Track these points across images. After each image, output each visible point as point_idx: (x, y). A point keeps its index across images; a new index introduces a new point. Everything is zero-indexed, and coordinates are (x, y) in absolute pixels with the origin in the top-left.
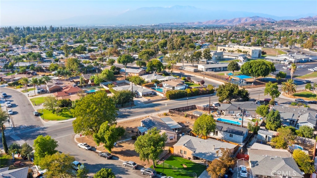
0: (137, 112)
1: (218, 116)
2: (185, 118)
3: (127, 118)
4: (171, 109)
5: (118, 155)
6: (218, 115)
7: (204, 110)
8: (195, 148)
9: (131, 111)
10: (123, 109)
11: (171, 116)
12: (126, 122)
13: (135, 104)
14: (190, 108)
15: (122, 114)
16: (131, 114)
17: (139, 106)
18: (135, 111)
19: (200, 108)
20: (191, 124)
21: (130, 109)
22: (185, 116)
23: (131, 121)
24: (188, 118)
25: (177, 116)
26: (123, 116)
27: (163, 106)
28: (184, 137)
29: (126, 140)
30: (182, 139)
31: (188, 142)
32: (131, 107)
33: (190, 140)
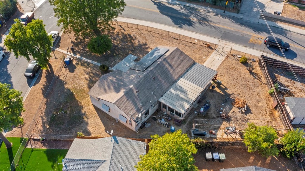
0: (212, 26)
5: (43, 80)
10: (209, 9)
12: (161, 34)
15: (189, 16)
16: (197, 25)
18: (215, 23)
20: (244, 122)
21: (217, 15)
22: (269, 92)
25: (258, 79)
26: (180, 21)
28: (112, 141)
29: (98, 63)
30: (104, 143)
31: (88, 161)
32: (224, 13)
33: (103, 162)
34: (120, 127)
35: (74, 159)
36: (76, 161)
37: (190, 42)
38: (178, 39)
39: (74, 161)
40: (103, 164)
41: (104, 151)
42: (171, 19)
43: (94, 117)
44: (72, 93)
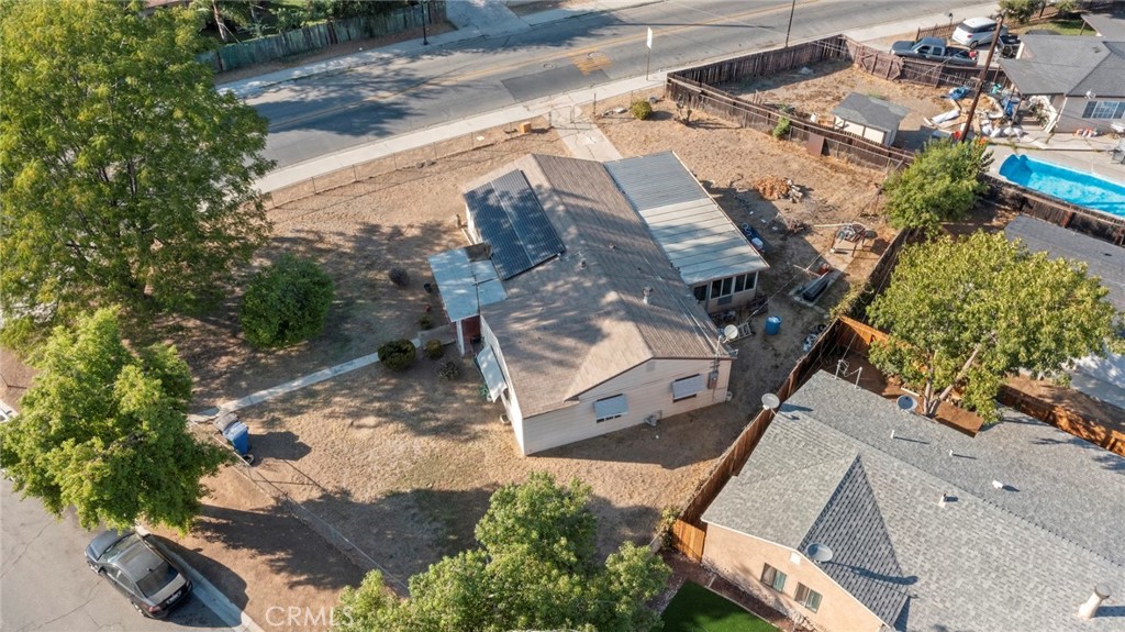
0: (455, 87)
1: (1001, 135)
2: (772, 144)
3: (382, 134)
4: (684, 74)
5: (242, 563)
6: (1003, 122)
7: (903, 76)
8: (906, 571)
9: (420, 75)
10: (373, 55)
11: (679, 126)
12: (369, 178)
13: (450, 15)
14: (805, 57)
15: (358, 97)
16: (415, 104)
17: (476, 32)
18: (447, 75)
19: (873, 64)
20: (827, 211)
21: (414, 57)
22: (776, 131)
23: (403, 162)
24: (795, 143)
25: (718, 126)
26: (356, 122)
27: (627, 38)
28: (795, 418)
29: (337, 368)
30: (783, 442)
31: (839, 497)
32: (426, 43)
33: (858, 465)
34: (681, 427)
35: (813, 528)
36: (821, 526)
37: (474, 150)
38: (433, 163)
39: (818, 531)
40: (866, 468)
41: (816, 450)
42: (322, 129)
43: (588, 472)
44: (417, 492)
